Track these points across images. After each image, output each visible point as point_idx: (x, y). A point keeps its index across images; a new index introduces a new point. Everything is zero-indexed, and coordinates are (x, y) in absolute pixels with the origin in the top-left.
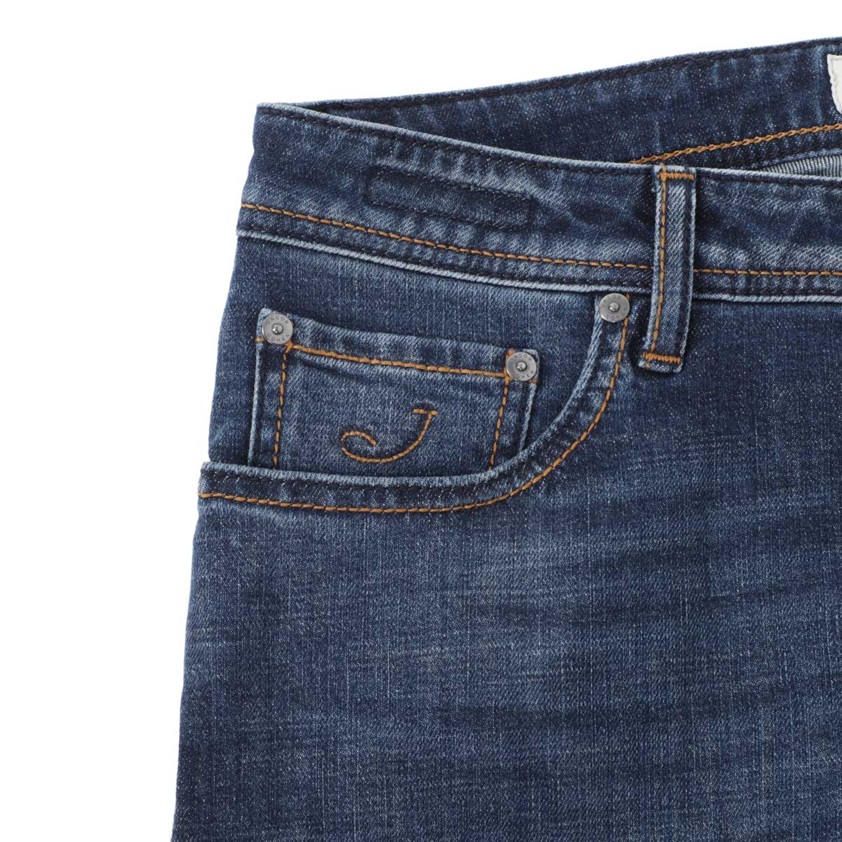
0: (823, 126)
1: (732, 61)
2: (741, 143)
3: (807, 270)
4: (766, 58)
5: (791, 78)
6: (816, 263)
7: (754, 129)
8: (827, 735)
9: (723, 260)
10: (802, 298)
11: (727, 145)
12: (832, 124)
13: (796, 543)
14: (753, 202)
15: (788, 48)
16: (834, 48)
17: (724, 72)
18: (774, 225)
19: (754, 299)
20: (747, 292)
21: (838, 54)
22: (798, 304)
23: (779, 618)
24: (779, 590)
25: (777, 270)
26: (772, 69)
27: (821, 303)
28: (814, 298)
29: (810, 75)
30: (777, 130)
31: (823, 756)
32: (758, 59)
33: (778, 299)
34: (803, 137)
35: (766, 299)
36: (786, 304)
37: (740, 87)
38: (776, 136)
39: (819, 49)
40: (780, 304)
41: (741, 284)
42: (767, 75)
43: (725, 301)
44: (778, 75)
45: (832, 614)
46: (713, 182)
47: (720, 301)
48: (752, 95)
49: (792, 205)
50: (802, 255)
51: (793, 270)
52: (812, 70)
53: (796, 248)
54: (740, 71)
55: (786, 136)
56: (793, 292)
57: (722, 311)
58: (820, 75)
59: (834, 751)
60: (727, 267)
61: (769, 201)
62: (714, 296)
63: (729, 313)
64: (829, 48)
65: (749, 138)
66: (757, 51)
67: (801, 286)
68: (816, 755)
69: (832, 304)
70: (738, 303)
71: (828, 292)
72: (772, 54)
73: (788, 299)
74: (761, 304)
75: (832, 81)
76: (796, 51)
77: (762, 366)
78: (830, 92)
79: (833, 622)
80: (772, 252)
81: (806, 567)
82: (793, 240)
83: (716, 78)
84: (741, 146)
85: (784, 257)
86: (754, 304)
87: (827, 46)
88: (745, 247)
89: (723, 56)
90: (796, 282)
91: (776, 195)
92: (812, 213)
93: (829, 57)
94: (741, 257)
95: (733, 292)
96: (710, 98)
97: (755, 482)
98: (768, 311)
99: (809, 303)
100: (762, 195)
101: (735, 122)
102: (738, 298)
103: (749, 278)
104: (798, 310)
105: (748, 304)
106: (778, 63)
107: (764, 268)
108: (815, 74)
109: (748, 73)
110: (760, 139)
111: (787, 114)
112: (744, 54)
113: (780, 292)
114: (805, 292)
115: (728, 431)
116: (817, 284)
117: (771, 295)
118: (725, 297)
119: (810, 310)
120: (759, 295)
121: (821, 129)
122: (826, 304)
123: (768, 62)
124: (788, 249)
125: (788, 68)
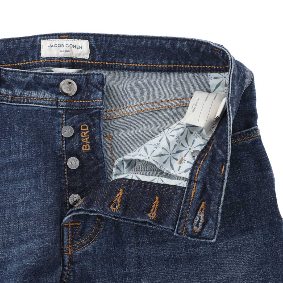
0: (37, 61)
1: (16, 41)
2: (17, 64)
3: (27, 97)
4: (25, 40)
5: (31, 46)
6: (30, 95)
7: (20, 61)
8: (22, 218)
9: (5, 93)
10: (25, 104)
11: (13, 65)
12: (40, 60)
13: (20, 167)
14: (14, 77)
15: (31, 37)
16: (43, 37)
17: (14, 44)
18: (19, 84)
19: (13, 104)
20: (11, 102)
21: (44, 39)
22: (24, 106)
23: (14, 187)
24: (14, 180)
25: (20, 97)
26: (26, 44)
27: (30, 106)
28: (28, 105)
29: (36, 46)
30: (26, 62)
31: (21, 223)
32: (23, 40)
33: (19, 104)
34: (32, 64)
35: (16, 104)
36: (21, 106)
37: (17, 48)
38: (26, 63)
39: (39, 38)
40: (19, 106)
41: (10, 100)
42: (25, 45)
43: (5, 104)
44: (27, 45)
45: (27, 186)
46: (4, 71)
47: (4, 104)
48: (20, 51)
49: (25, 79)
50: (26, 93)
51: (24, 97)
52: (37, 44)
53: (25, 91)
54: (18, 44)
55: (28, 63)
56: (23, 103)
57: (4, 106)
58: (38, 45)
59: (24, 222)
60: (6, 95)
61: (18, 78)
62: (2, 102)
63: (6, 107)
64: (42, 38)
65: (19, 63)
66: (23, 38)
67: (25, 101)
68: (20, 223)
69: (33, 106)
70: (8, 104)
71: (33, 103)
72: (26, 39)
73: (22, 104)
74: (15, 105)
75: (41, 47)
76: (33, 38)
77: (13, 121)
78: (40, 51)
79: (27, 188)
80: (18, 92)
81: (22, 174)
82: (24, 89)
83: (11, 45)
84: (17, 65)
85: (21, 93)
86: (13, 105)
87: (41, 37)
88: (12, 90)
89: (14, 39)
90: (24, 100)
91: (21, 76)
92: (30, 82)
93: (41, 40)
94: (10, 92)
95: (7, 101)
96: (10, 51)
97: (11, 151)
98: (16, 107)
99: (27, 106)
100: (17, 76)
101: (15, 59)
102: (8, 103)
103: (12, 98)
104: (24, 107)
105: (11, 105)
106: (28, 42)
107: (16, 96)
108: (37, 45)
109: (20, 44)
110: (22, 64)
111: (28, 57)
112: (19, 39)
113: (20, 103)
114: (26, 103)
115: (4, 138)
116: (29, 101)
117: (17, 103)
118: (5, 103)
119: (27, 108)
120: (14, 103)
121: (37, 62)
122: (32, 106)
123: (25, 41)
124: (23, 91)
125: (30, 43)
